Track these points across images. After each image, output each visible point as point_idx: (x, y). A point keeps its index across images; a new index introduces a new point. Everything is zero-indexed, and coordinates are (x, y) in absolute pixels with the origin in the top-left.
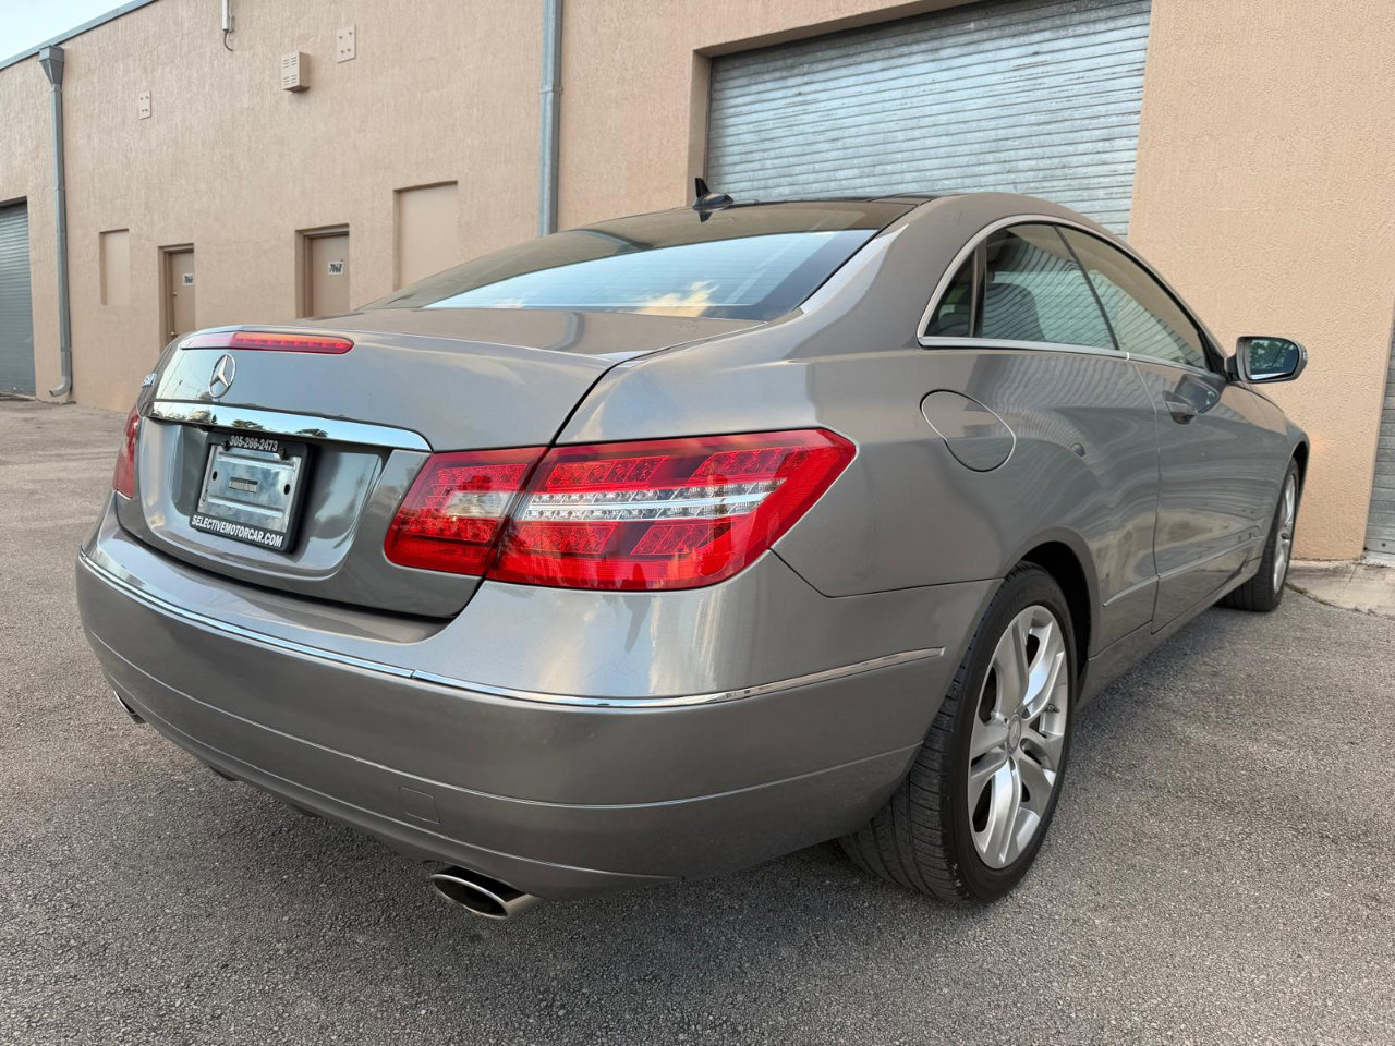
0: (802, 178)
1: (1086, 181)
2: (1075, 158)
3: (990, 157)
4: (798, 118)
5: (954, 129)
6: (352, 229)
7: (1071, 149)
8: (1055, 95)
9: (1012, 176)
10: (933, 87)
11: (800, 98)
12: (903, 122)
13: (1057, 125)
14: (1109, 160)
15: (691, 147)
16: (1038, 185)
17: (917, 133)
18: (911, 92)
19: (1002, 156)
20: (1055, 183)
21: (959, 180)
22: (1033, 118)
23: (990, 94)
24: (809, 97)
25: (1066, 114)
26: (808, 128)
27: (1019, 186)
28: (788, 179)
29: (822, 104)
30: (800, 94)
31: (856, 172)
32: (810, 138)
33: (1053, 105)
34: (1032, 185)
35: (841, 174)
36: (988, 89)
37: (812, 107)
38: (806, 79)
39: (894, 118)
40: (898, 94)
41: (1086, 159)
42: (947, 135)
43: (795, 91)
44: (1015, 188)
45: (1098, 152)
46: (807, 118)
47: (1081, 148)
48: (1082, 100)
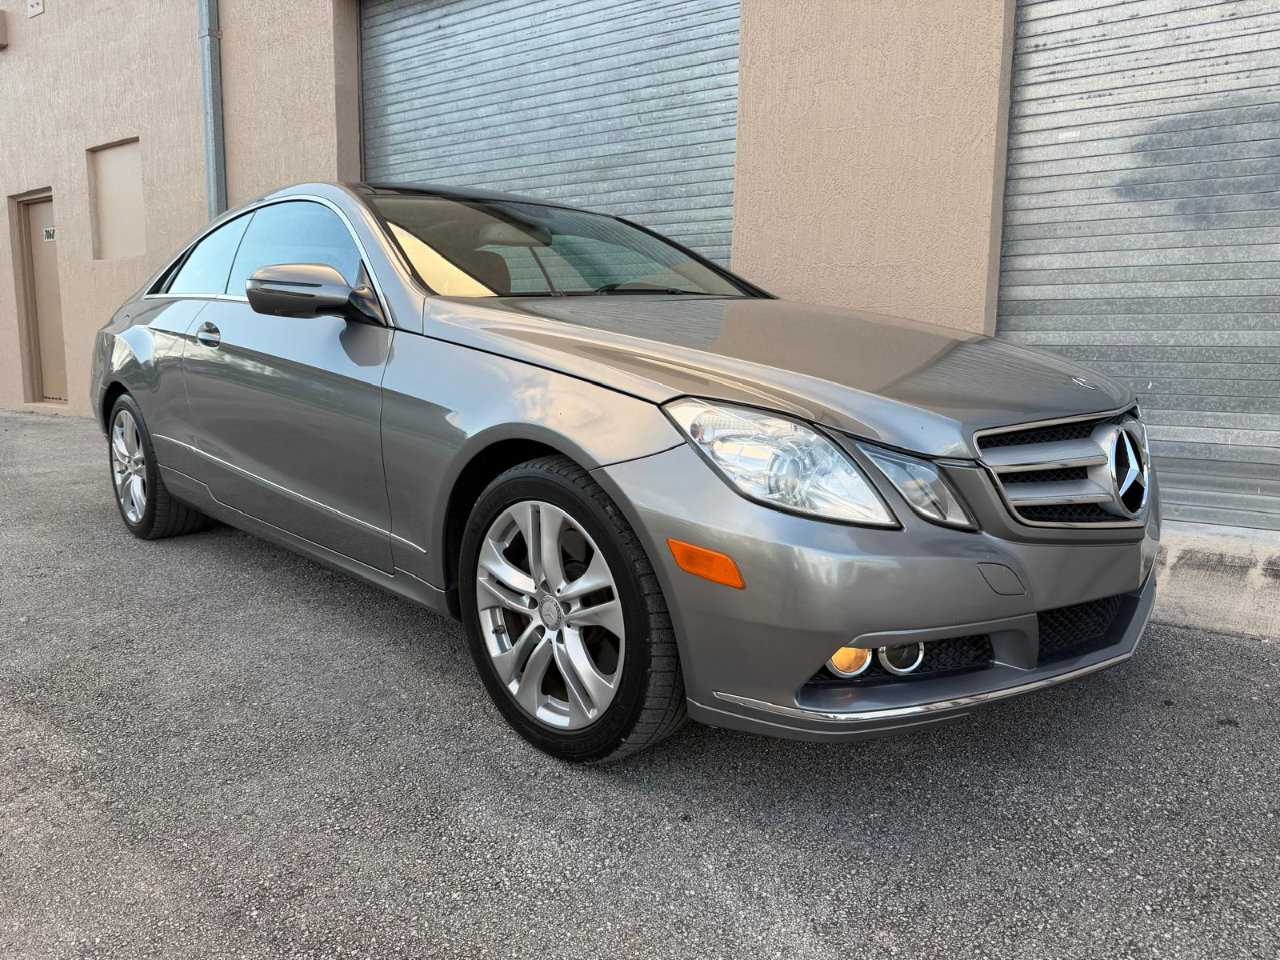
0: (447, 118)
1: (704, 107)
2: (692, 83)
3: (615, 87)
4: (440, 53)
5: (579, 57)
6: (54, 193)
7: (688, 73)
8: (670, 15)
9: (636, 106)
10: (559, 12)
11: (440, 32)
12: (534, 53)
13: (674, 47)
14: (724, 84)
15: (338, 89)
16: (660, 114)
17: (546, 64)
18: (539, 19)
19: (626, 84)
20: (675, 111)
21: (588, 113)
22: (651, 41)
23: (611, 17)
24: (449, 31)
25: (681, 35)
26: (450, 65)
27: (643, 117)
28: (435, 118)
29: (459, 38)
30: (440, 27)
31: (495, 108)
32: (452, 75)
33: (670, 26)
34: (655, 114)
35: (482, 111)
36: (608, 11)
37: (451, 41)
38: (444, 11)
39: (526, 48)
40: (526, 22)
41: (701, 83)
42: (575, 64)
43: (435, 24)
44: (640, 119)
45: (714, 75)
46: (449, 53)
47: (698, 71)
48: (695, 19)
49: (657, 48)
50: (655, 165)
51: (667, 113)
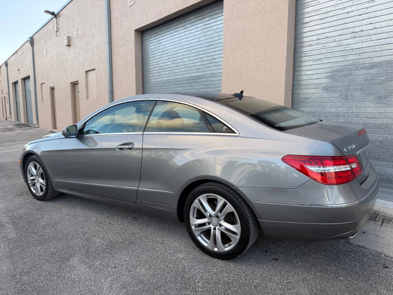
0: (161, 65)
1: (218, 63)
3: (197, 57)
4: (159, 47)
5: (190, 49)
6: (79, 82)
7: (214, 53)
8: (210, 37)
9: (202, 62)
10: (185, 36)
11: (159, 42)
12: (179, 48)
13: (211, 46)
15: (136, 57)
16: (208, 65)
17: (182, 51)
18: (181, 38)
19: (200, 56)
20: (211, 64)
21: (192, 64)
22: (206, 45)
23: (197, 38)
24: (161, 41)
25: (213, 43)
26: (161, 50)
27: (204, 66)
28: (158, 65)
29: (163, 43)
30: (159, 41)
31: (171, 63)
32: (162, 53)
33: (210, 40)
34: (207, 65)
35: (168, 63)
36: (196, 36)
37: (161, 44)
38: (160, 36)
39: (178, 46)
40: (178, 39)
41: (217, 56)
42: (188, 51)
43: (158, 40)
44: (203, 66)
45: (220, 54)
46: (161, 47)
47: (217, 53)
48: (216, 38)
49: (207, 46)
50: (207, 79)
51: (209, 65)
